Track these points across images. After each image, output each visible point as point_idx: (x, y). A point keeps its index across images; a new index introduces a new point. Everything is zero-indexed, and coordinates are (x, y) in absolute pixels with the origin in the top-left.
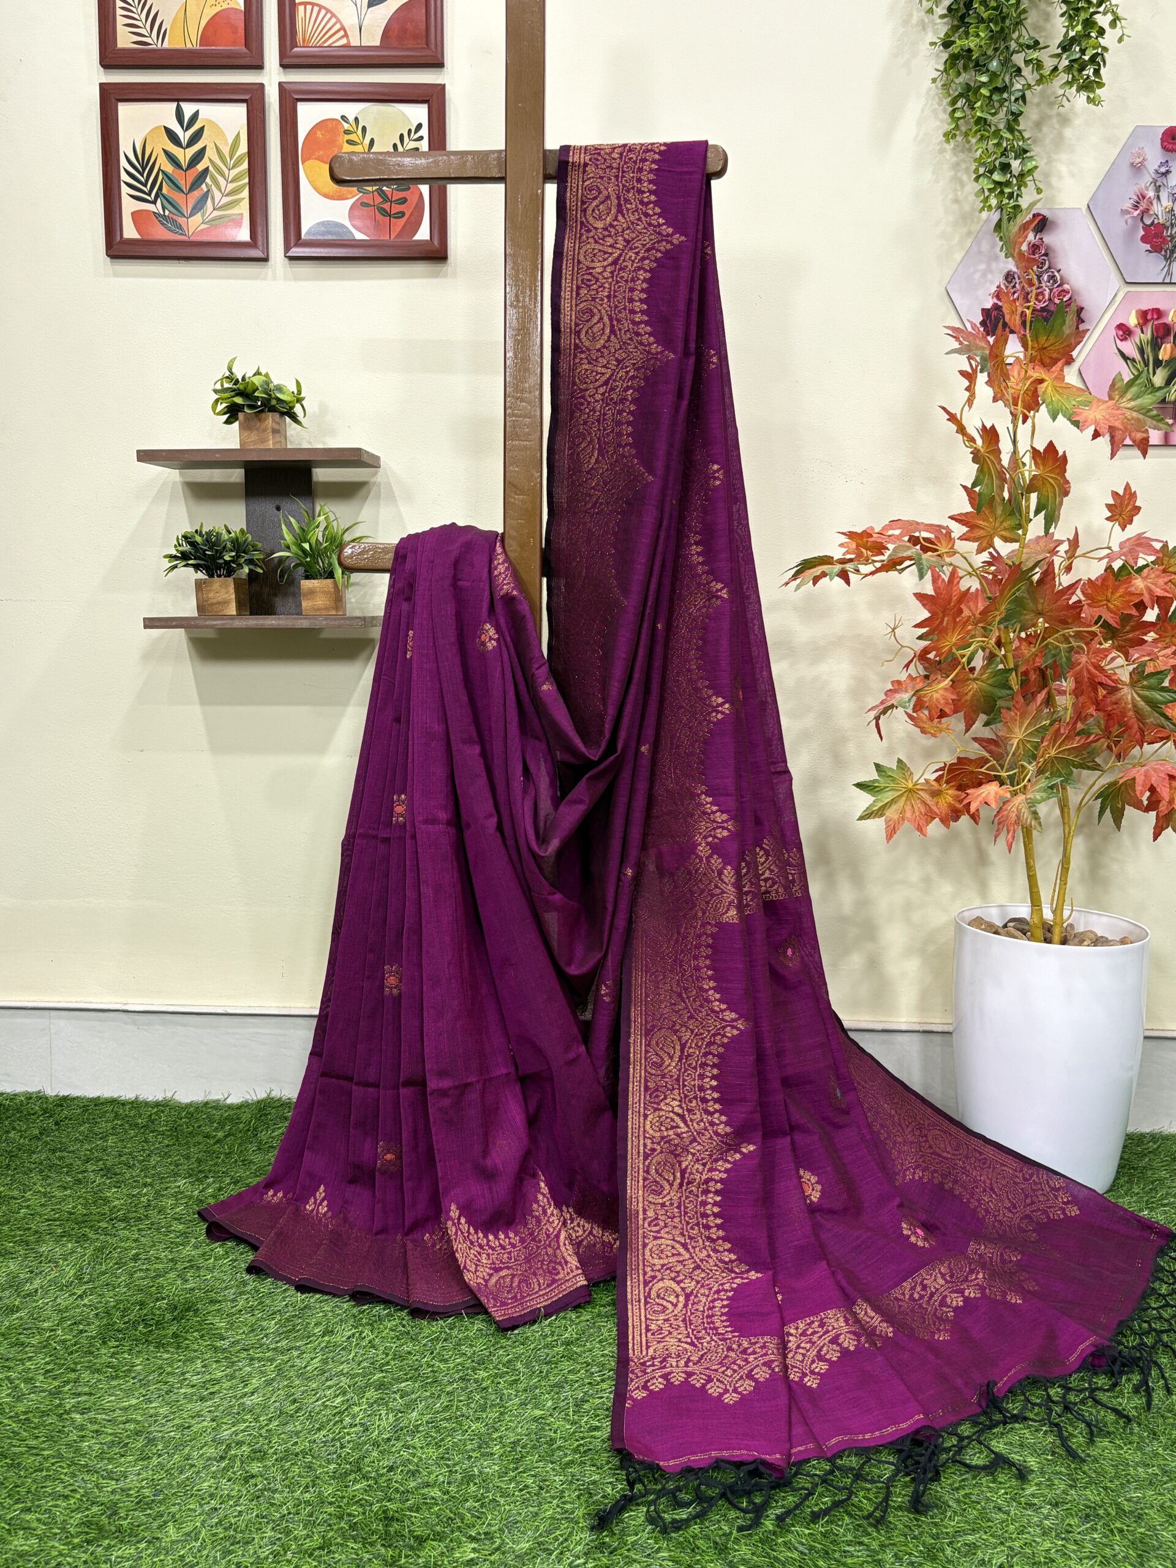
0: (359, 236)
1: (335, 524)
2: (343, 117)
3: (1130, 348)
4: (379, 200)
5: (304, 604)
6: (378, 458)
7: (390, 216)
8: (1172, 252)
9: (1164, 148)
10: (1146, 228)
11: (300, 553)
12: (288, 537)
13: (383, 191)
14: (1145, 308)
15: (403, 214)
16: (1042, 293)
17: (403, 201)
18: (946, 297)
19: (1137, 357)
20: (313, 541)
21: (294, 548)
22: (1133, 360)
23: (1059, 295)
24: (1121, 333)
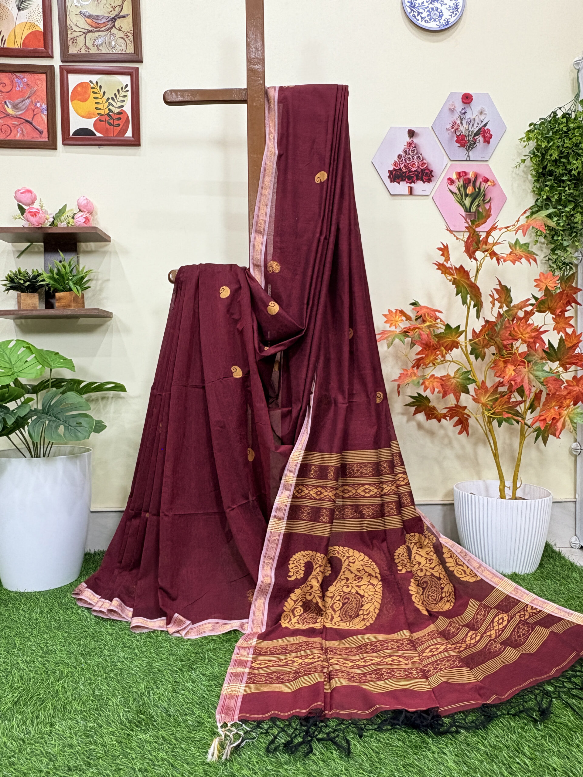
0: (98, 135)
2: (90, 81)
3: (454, 188)
4: (108, 118)
6: (109, 236)
7: (113, 125)
8: (469, 147)
9: (463, 102)
10: (458, 137)
13: (110, 115)
14: (459, 171)
15: (119, 125)
16: (414, 164)
17: (120, 119)
18: (372, 165)
19: (457, 192)
22: (456, 194)
23: (422, 165)
24: (449, 182)
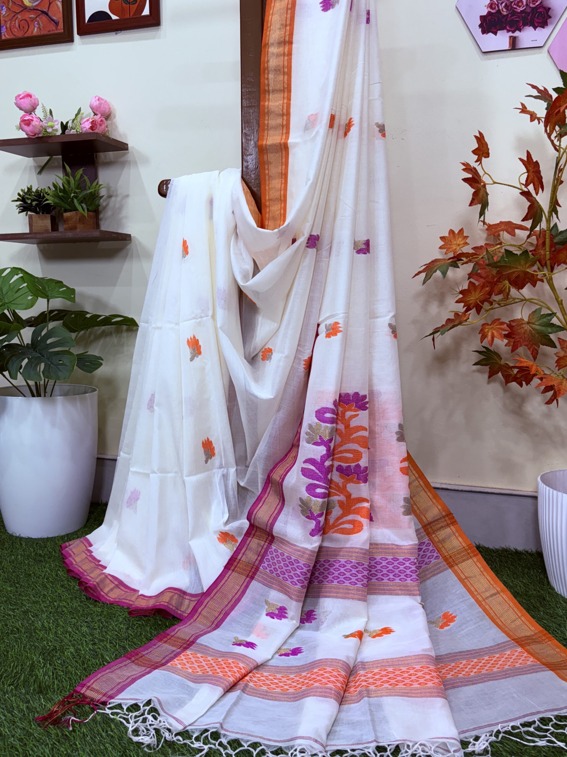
0: (114, 17)
6: (127, 145)
7: (129, 3)
15: (136, 1)
18: (457, 11)
23: (533, 2)
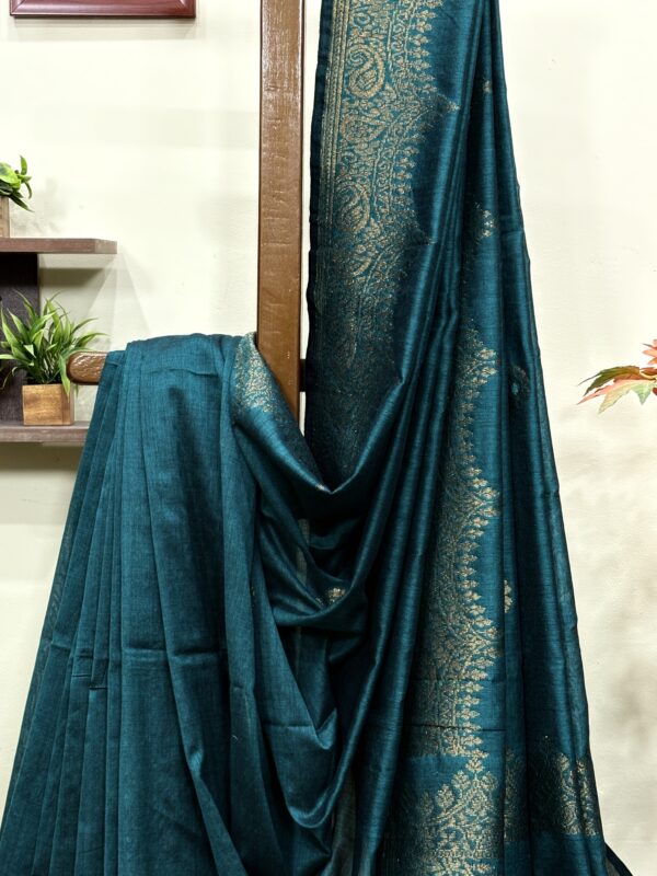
1: (63, 320)
5: (26, 413)
6: (114, 245)
11: (22, 355)
12: (10, 338)
20: (38, 342)
21: (15, 350)
